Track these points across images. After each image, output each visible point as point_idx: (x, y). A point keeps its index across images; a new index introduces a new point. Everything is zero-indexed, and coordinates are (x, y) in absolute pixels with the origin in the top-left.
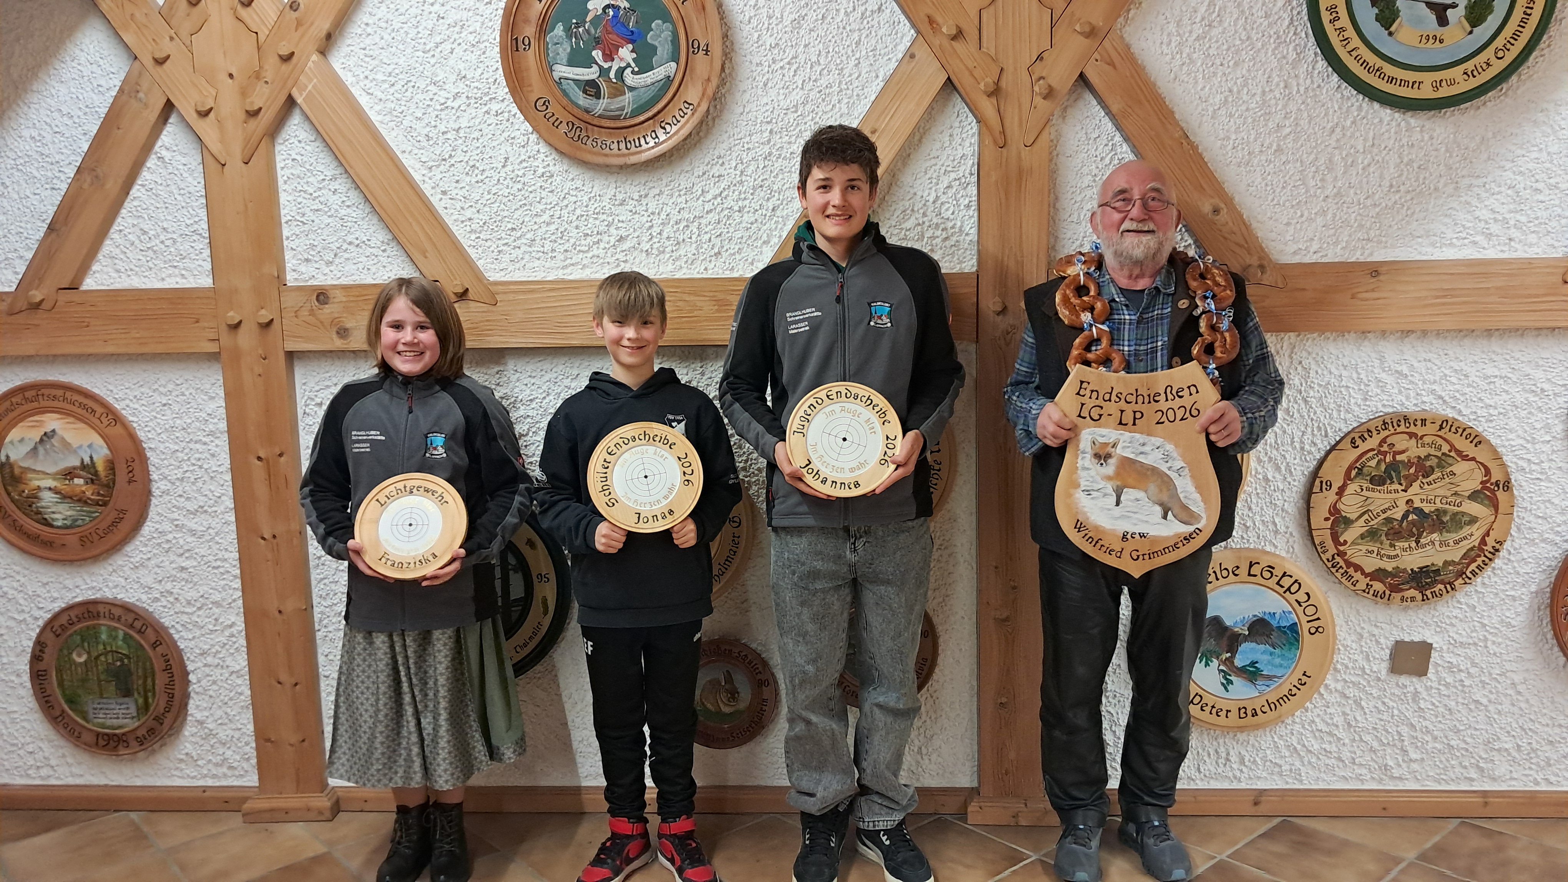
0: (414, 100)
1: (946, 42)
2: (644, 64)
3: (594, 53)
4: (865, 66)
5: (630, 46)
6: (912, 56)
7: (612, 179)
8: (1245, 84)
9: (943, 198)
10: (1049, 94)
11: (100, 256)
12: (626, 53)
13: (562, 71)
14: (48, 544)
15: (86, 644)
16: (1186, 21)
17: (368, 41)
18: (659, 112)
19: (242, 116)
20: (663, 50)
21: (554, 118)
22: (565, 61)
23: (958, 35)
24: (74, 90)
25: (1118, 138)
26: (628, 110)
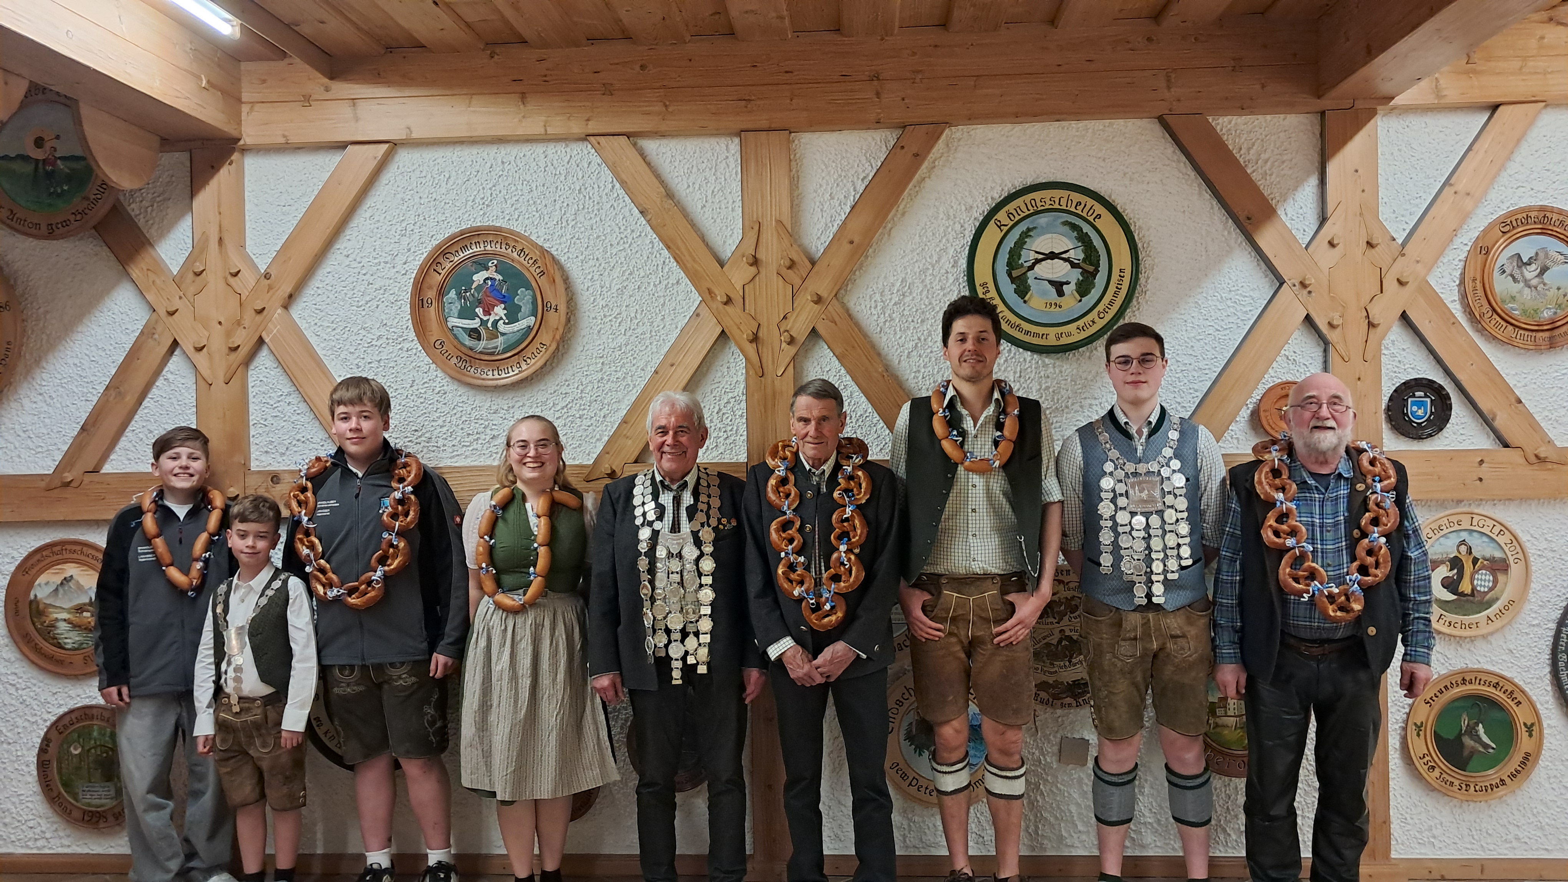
0: (349, 340)
1: (721, 306)
2: (512, 317)
3: (477, 310)
4: (668, 320)
5: (503, 306)
6: (698, 315)
7: (489, 395)
8: (930, 335)
9: (724, 410)
10: (792, 341)
11: (117, 449)
12: (499, 311)
13: (453, 321)
14: (60, 662)
15: (81, 740)
16: (887, 292)
17: (318, 299)
18: (522, 350)
19: (227, 350)
20: (526, 308)
21: (447, 354)
22: (456, 315)
23: (729, 301)
24: (107, 331)
25: (843, 371)
26: (500, 348)
